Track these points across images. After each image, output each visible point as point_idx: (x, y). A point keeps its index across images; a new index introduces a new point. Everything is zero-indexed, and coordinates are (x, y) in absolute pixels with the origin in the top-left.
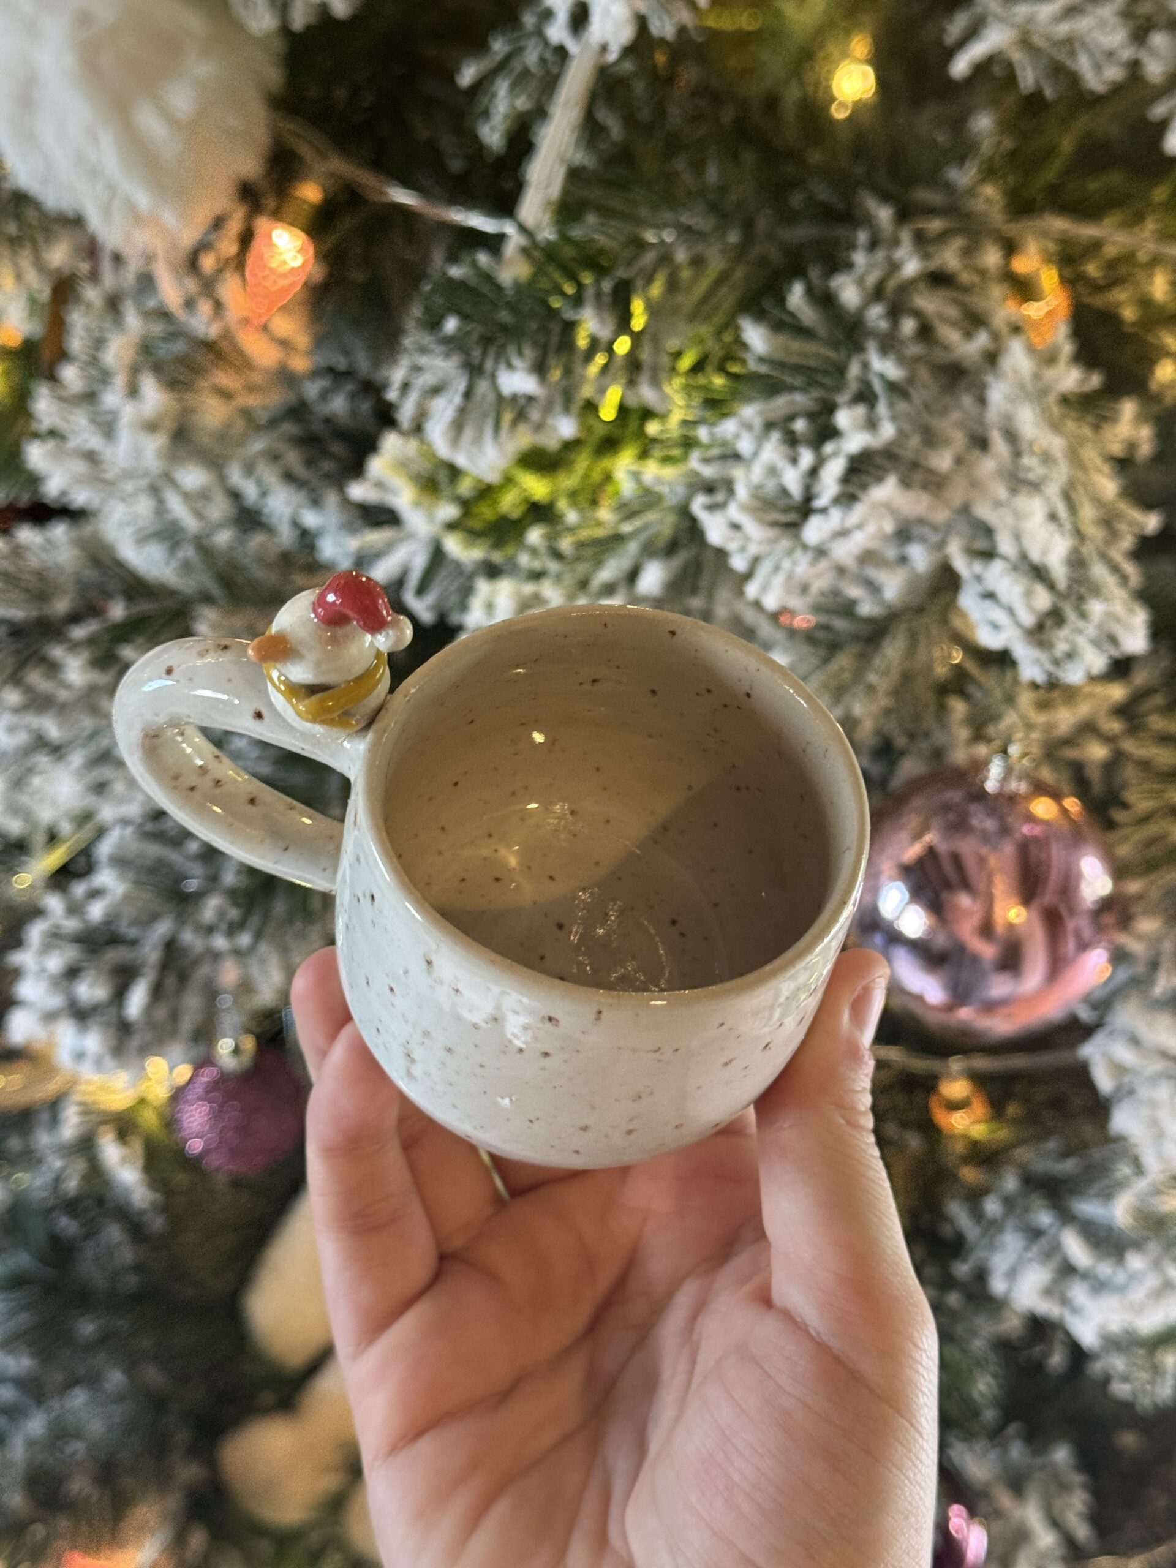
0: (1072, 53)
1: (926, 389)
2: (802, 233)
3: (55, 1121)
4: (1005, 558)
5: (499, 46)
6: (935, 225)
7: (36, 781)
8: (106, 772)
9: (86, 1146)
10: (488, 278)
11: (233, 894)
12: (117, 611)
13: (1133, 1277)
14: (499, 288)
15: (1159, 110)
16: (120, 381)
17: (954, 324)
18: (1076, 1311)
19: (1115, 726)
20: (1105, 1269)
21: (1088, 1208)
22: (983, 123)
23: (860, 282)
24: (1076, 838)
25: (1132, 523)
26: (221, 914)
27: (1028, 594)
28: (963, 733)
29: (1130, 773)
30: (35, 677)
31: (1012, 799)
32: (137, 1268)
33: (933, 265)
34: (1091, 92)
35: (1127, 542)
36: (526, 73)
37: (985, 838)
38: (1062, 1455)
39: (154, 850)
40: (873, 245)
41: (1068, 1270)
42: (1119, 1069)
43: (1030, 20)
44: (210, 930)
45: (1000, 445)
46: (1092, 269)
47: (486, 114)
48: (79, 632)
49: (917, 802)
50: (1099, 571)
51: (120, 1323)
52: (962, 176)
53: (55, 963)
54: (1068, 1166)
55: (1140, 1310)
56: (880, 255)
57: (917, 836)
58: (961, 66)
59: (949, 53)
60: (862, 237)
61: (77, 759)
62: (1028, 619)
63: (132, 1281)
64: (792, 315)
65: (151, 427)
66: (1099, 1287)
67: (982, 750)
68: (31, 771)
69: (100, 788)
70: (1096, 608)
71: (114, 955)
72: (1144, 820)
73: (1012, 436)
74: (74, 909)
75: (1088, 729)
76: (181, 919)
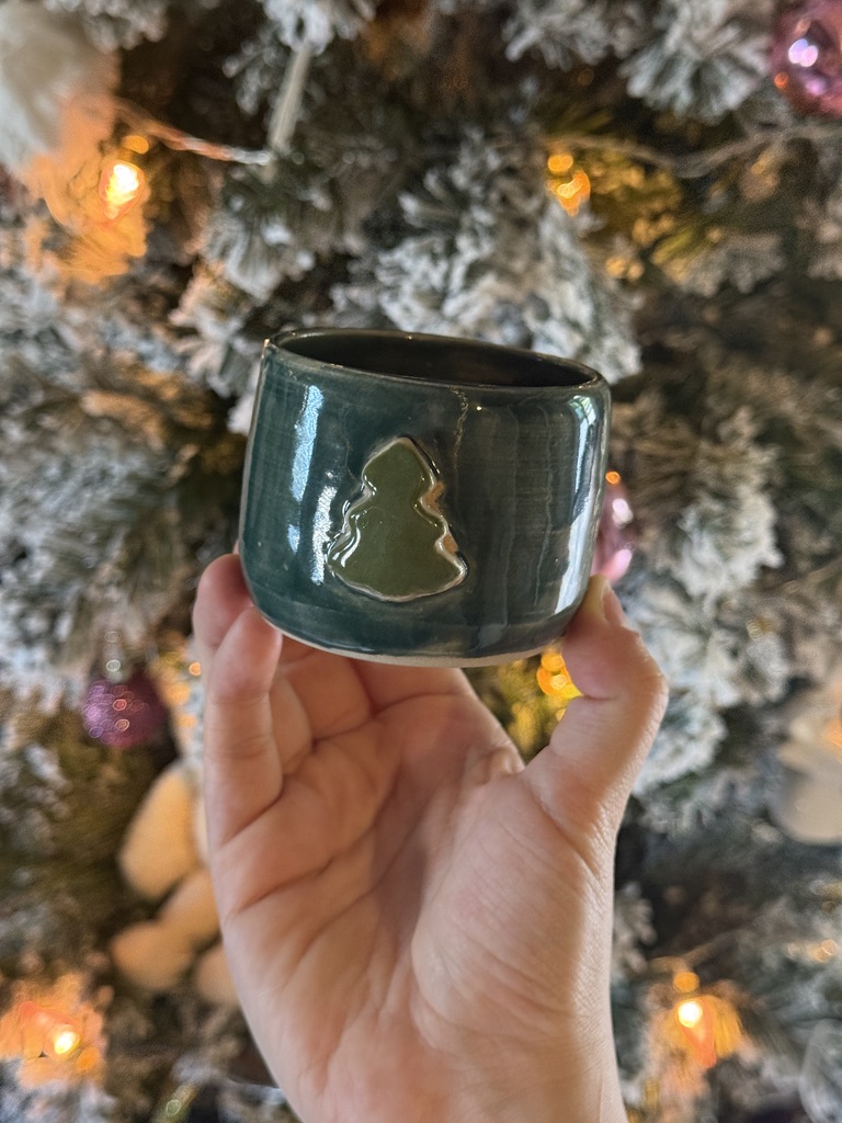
0: (574, 43)
5: (249, 51)
6: (506, 143)
8: (29, 510)
10: (255, 180)
14: (262, 185)
15: (624, 71)
16: (33, 260)
17: (518, 195)
19: (628, 432)
22: (530, 87)
23: (466, 171)
26: (111, 575)
27: (571, 338)
29: (637, 459)
33: (507, 164)
34: (586, 64)
36: (266, 67)
38: (631, 890)
43: (550, 24)
45: (549, 258)
47: (243, 94)
50: (609, 327)
51: (45, 872)
52: (518, 116)
53: (14, 608)
56: (477, 158)
58: (515, 51)
59: (505, 46)
60: (465, 149)
61: (7, 503)
63: (51, 848)
64: (428, 193)
72: (647, 483)
74: (22, 578)
75: (613, 434)
76: (86, 583)
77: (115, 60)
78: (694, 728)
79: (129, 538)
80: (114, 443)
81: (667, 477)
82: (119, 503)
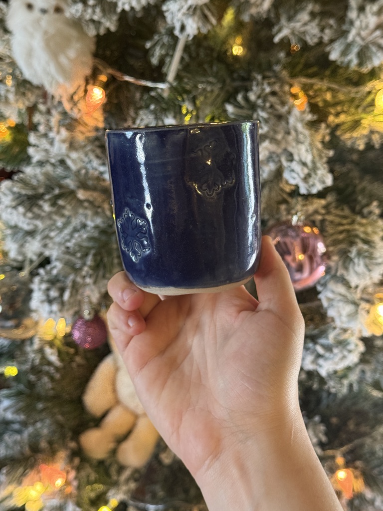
0: (305, 36)
1: (273, 121)
2: (238, 84)
3: (32, 343)
4: (296, 161)
5: (156, 37)
6: (273, 80)
7: (27, 245)
8: (48, 241)
9: (41, 351)
10: (160, 96)
11: (90, 267)
12: (57, 191)
13: (335, 355)
14: (163, 98)
15: (328, 49)
16: (55, 129)
17: (278, 105)
18: (320, 366)
19: (323, 211)
20: (327, 355)
21: (323, 341)
22: (282, 55)
23: (255, 94)
24: (316, 237)
25: (326, 154)
26: (87, 272)
27: (302, 170)
28: (284, 213)
29: (327, 223)
30: (36, 210)
31: (298, 227)
32: (53, 389)
33: (273, 90)
34: (310, 46)
35: (325, 160)
36: (164, 44)
37: (293, 237)
38: (317, 419)
39: (67, 257)
40: (257, 85)
41: (319, 356)
42: (330, 300)
43: (294, 27)
44: (84, 277)
45: (293, 133)
46: (311, 93)
47: (153, 55)
48: (47, 197)
49: (274, 230)
50: (319, 165)
51: (49, 404)
52: (277, 68)
53: (44, 286)
54: (316, 332)
55: (337, 364)
56: (260, 87)
57: (274, 238)
58: (277, 39)
59: (273, 37)
60: (254, 83)
61: (39, 237)
62: (302, 176)
63: (51, 393)
64: (238, 102)
65: (64, 141)
66: (326, 359)
67: (289, 217)
68: (25, 242)
69: (45, 246)
70: (320, 172)
71: (59, 285)
72: (332, 235)
73: (296, 131)
74: (47, 273)
75: (316, 212)
76: (76, 275)
77: (94, 40)
78: (351, 347)
79: (95, 255)
80: (89, 212)
81: (341, 232)
82: (91, 239)
